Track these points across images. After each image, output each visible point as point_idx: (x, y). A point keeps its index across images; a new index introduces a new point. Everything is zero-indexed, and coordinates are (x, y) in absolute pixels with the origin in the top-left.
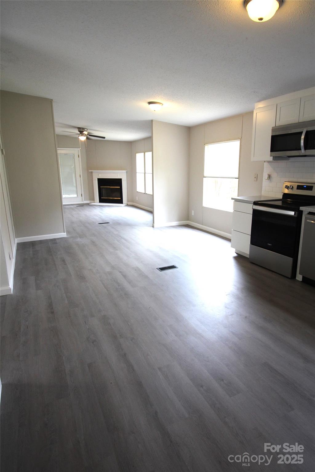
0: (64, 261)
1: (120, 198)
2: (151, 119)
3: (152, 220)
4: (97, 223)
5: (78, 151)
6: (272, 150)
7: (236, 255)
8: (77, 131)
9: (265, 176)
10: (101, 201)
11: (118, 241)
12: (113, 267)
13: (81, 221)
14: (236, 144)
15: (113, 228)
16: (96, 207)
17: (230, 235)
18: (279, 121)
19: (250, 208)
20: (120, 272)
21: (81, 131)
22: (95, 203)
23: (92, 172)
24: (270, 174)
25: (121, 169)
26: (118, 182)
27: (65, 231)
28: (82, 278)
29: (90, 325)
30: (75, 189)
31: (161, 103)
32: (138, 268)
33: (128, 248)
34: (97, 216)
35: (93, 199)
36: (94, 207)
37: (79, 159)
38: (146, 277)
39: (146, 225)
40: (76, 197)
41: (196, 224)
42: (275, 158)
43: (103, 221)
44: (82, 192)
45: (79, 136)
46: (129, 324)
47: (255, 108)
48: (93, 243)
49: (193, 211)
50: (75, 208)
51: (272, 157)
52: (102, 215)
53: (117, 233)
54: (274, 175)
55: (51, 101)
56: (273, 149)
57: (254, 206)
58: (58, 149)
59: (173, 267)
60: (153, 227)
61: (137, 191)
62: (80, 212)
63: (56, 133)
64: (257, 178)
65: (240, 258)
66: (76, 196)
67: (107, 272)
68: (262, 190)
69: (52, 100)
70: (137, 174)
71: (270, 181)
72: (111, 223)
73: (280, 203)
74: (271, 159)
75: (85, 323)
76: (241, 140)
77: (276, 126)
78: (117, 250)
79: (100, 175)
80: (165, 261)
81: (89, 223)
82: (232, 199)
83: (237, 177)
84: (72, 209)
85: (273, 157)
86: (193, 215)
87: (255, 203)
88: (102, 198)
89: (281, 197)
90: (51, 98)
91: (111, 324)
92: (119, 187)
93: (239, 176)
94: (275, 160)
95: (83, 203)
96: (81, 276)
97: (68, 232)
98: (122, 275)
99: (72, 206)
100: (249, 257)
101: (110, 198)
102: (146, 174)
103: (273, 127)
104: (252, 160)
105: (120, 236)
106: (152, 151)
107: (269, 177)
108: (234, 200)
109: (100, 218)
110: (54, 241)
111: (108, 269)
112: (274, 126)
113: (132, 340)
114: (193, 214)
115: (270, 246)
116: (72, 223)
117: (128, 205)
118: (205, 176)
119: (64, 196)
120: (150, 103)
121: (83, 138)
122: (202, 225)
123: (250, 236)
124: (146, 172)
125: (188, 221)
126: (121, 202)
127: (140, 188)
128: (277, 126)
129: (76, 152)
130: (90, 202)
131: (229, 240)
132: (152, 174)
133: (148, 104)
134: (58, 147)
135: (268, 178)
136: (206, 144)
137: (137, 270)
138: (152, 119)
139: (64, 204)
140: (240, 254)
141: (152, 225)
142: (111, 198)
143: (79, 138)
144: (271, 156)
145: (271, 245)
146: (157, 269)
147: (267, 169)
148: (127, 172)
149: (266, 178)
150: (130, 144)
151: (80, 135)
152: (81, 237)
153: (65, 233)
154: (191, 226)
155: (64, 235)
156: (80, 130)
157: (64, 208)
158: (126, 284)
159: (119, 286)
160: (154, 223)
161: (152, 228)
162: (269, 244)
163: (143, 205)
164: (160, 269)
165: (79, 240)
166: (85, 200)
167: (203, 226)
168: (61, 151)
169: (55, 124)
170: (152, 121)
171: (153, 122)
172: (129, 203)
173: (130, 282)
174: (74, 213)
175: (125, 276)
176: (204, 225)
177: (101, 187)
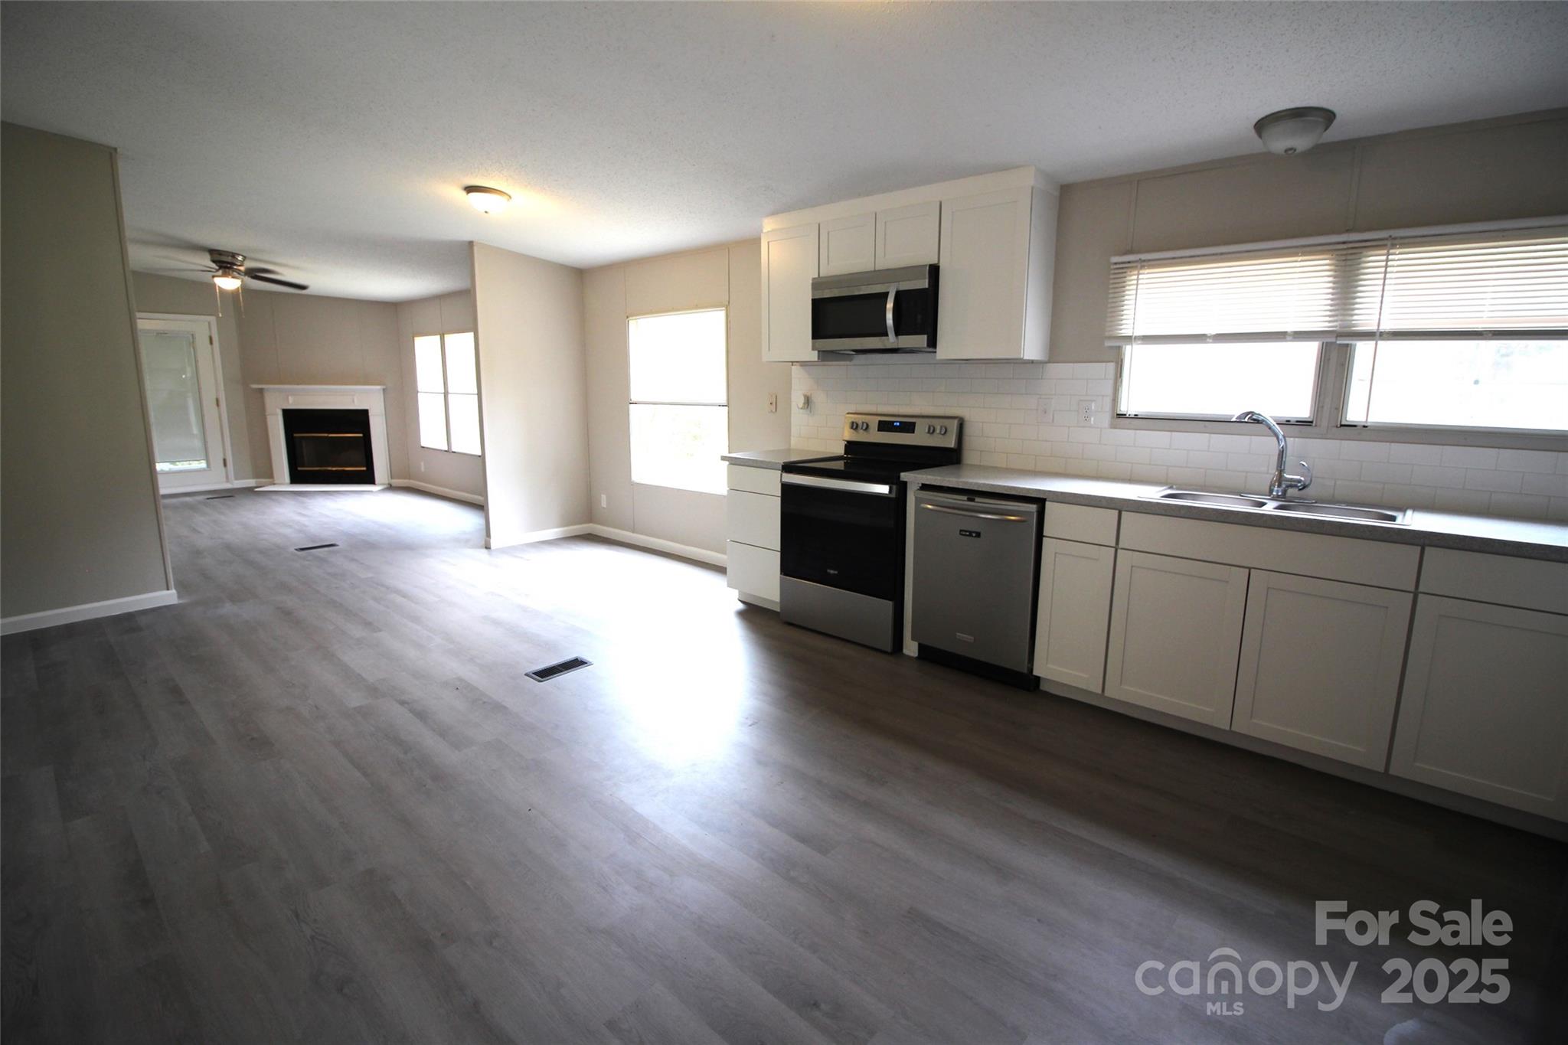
0: (175, 692)
1: (364, 469)
2: (467, 238)
3: (484, 527)
4: (292, 549)
5: (207, 324)
6: (817, 334)
7: (741, 606)
8: (206, 261)
9: (798, 400)
10: (297, 477)
11: (375, 599)
12: (373, 690)
13: (228, 547)
14: (716, 319)
15: (353, 560)
16: (281, 498)
17: (725, 557)
18: (828, 264)
19: (772, 482)
20: (403, 703)
21: (225, 263)
22: (274, 484)
23: (261, 391)
24: (809, 394)
25: (367, 381)
26: (359, 420)
27: (172, 583)
28: (258, 744)
29: (315, 921)
30: (197, 443)
31: (505, 193)
32: (460, 679)
33: (416, 619)
34: (290, 527)
35: (268, 474)
36: (274, 497)
37: (212, 349)
38: (498, 708)
39: (461, 541)
40: (204, 470)
41: (617, 531)
42: (825, 355)
43: (313, 541)
44: (224, 454)
45: (213, 277)
46: (468, 883)
47: (765, 231)
48: (286, 614)
49: (604, 497)
50: (200, 502)
51: (816, 352)
52: (307, 523)
53: (370, 575)
54: (819, 398)
55: (111, 154)
56: (819, 331)
57: (784, 474)
58: (138, 315)
59: (576, 663)
60: (486, 548)
61: (423, 445)
62: (223, 518)
63: (131, 262)
64: (774, 404)
65: (753, 614)
66: (203, 465)
67: (355, 708)
68: (792, 434)
69: (116, 149)
70: (421, 397)
71: (811, 412)
72: (342, 545)
73: (839, 465)
74: (813, 356)
75: (297, 916)
76: (727, 308)
77: (821, 275)
78: (380, 631)
79: (290, 398)
80: (549, 646)
81: (262, 552)
82: (724, 458)
83: (724, 402)
84: (192, 507)
85: (819, 351)
86: (605, 506)
87: (789, 468)
88: (299, 469)
89: (840, 450)
90: (113, 144)
91: (400, 897)
92: (361, 435)
93: (728, 400)
94: (823, 361)
95: (229, 486)
96: (253, 739)
97: (183, 587)
98: (412, 711)
99: (188, 499)
100: (779, 610)
101: (330, 469)
102: (449, 395)
103: (814, 279)
104: (765, 359)
105: (383, 585)
106: (475, 330)
107: (808, 401)
108: (727, 463)
109: (300, 531)
110: (127, 622)
111: (355, 699)
112: (817, 276)
113: (491, 943)
114: (604, 504)
115: (835, 574)
116: (198, 553)
117: (391, 488)
118: (633, 400)
119: (160, 467)
120: (470, 189)
121: (229, 284)
122: (633, 532)
123: (779, 554)
124: (450, 391)
125: (591, 525)
126: (368, 478)
127: (431, 435)
128: (822, 277)
129: (201, 326)
130: (256, 482)
131: (721, 570)
132: (476, 396)
133: (464, 193)
134: (139, 311)
135: (804, 403)
136: (632, 316)
137: (461, 687)
138: (471, 239)
139: (163, 491)
140: (751, 602)
141: (483, 543)
142: (334, 469)
143: (215, 285)
144: (814, 349)
145: (836, 572)
146: (527, 675)
147: (800, 384)
148: (384, 390)
149: (801, 405)
150: (393, 310)
151: (220, 272)
152: (234, 598)
153: (173, 591)
154: (600, 537)
155: (168, 597)
156: (217, 257)
157: (166, 507)
158: (430, 742)
159: (406, 753)
160: (488, 534)
161: (485, 551)
162: (832, 572)
163: (447, 487)
164: (535, 673)
165: (228, 609)
166: (236, 479)
167: (635, 535)
168: (147, 324)
169: (129, 233)
170: (471, 244)
171: (476, 249)
172: (396, 482)
173: (443, 732)
174: (199, 520)
175: (422, 715)
176: (637, 533)
177: (295, 435)
